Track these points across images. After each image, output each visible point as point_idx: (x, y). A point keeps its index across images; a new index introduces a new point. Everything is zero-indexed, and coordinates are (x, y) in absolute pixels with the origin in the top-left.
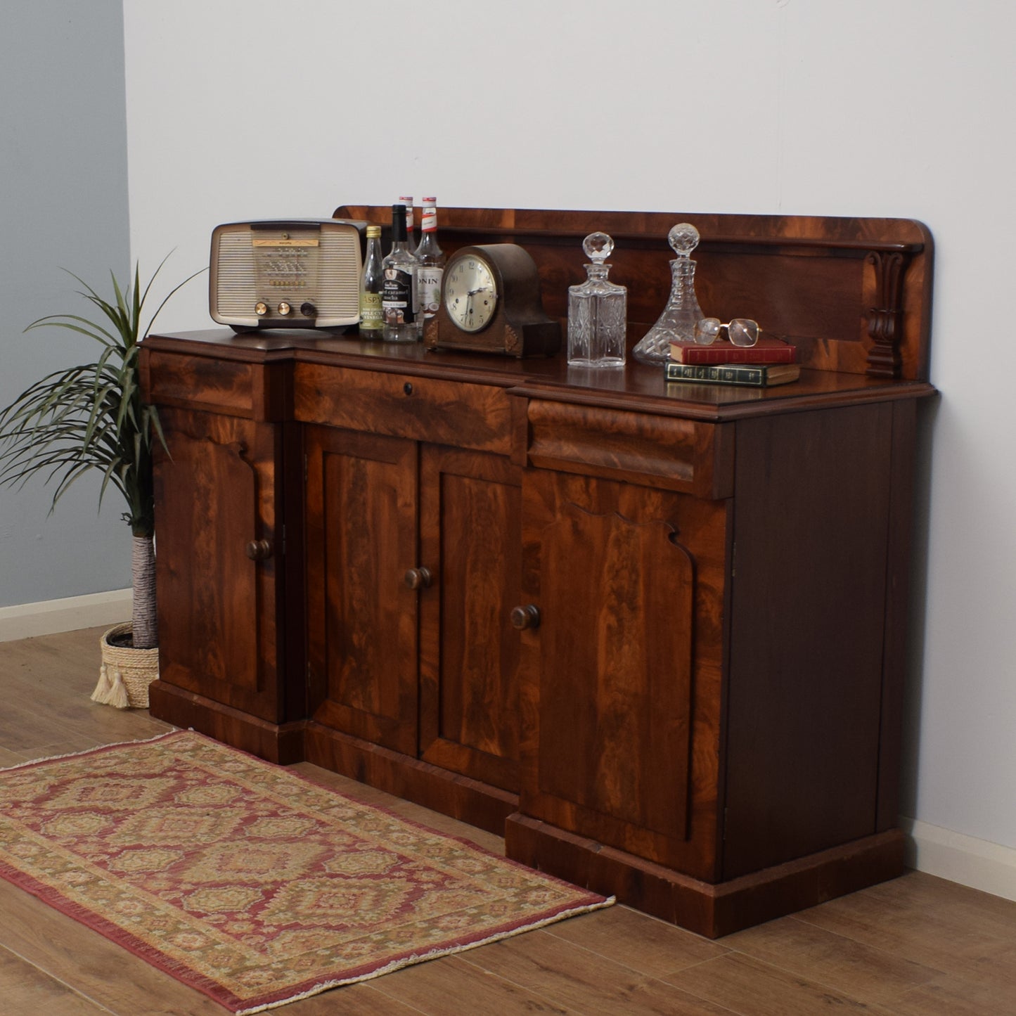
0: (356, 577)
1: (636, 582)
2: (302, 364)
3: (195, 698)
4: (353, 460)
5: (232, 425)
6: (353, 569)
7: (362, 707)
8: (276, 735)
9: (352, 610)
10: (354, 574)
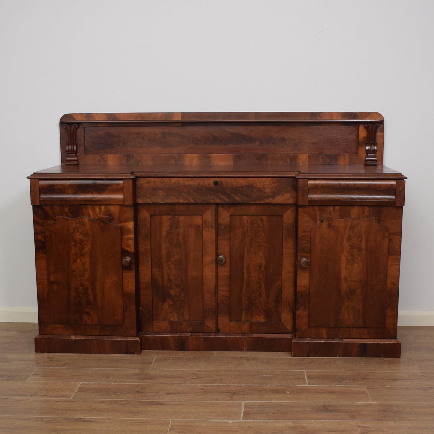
1: (361, 241)
3: (73, 337)
4: (170, 217)
5: (100, 209)
8: (139, 342)
9: (170, 280)
10: (171, 264)
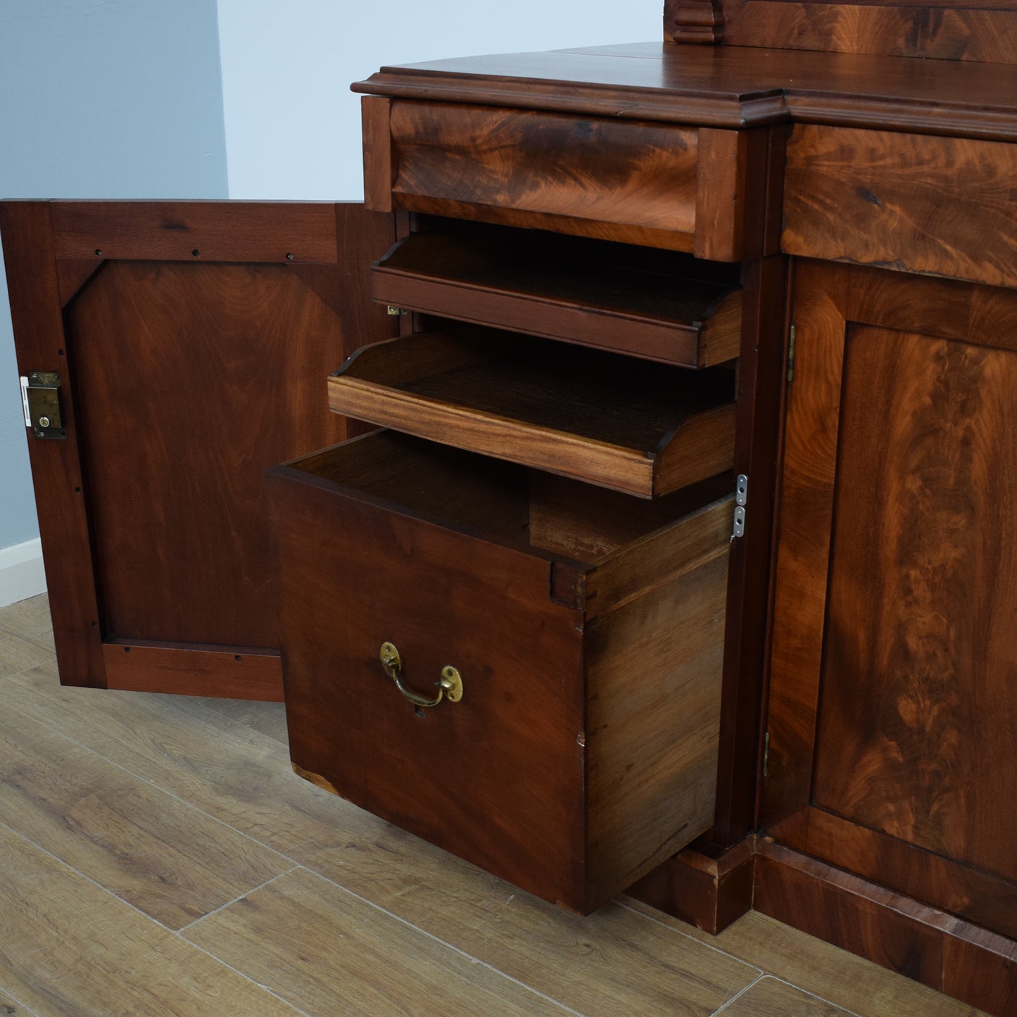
0: (920, 591)
2: (815, 128)
4: (939, 345)
6: (914, 573)
7: (910, 837)
8: (716, 882)
9: (903, 653)
10: (917, 582)
